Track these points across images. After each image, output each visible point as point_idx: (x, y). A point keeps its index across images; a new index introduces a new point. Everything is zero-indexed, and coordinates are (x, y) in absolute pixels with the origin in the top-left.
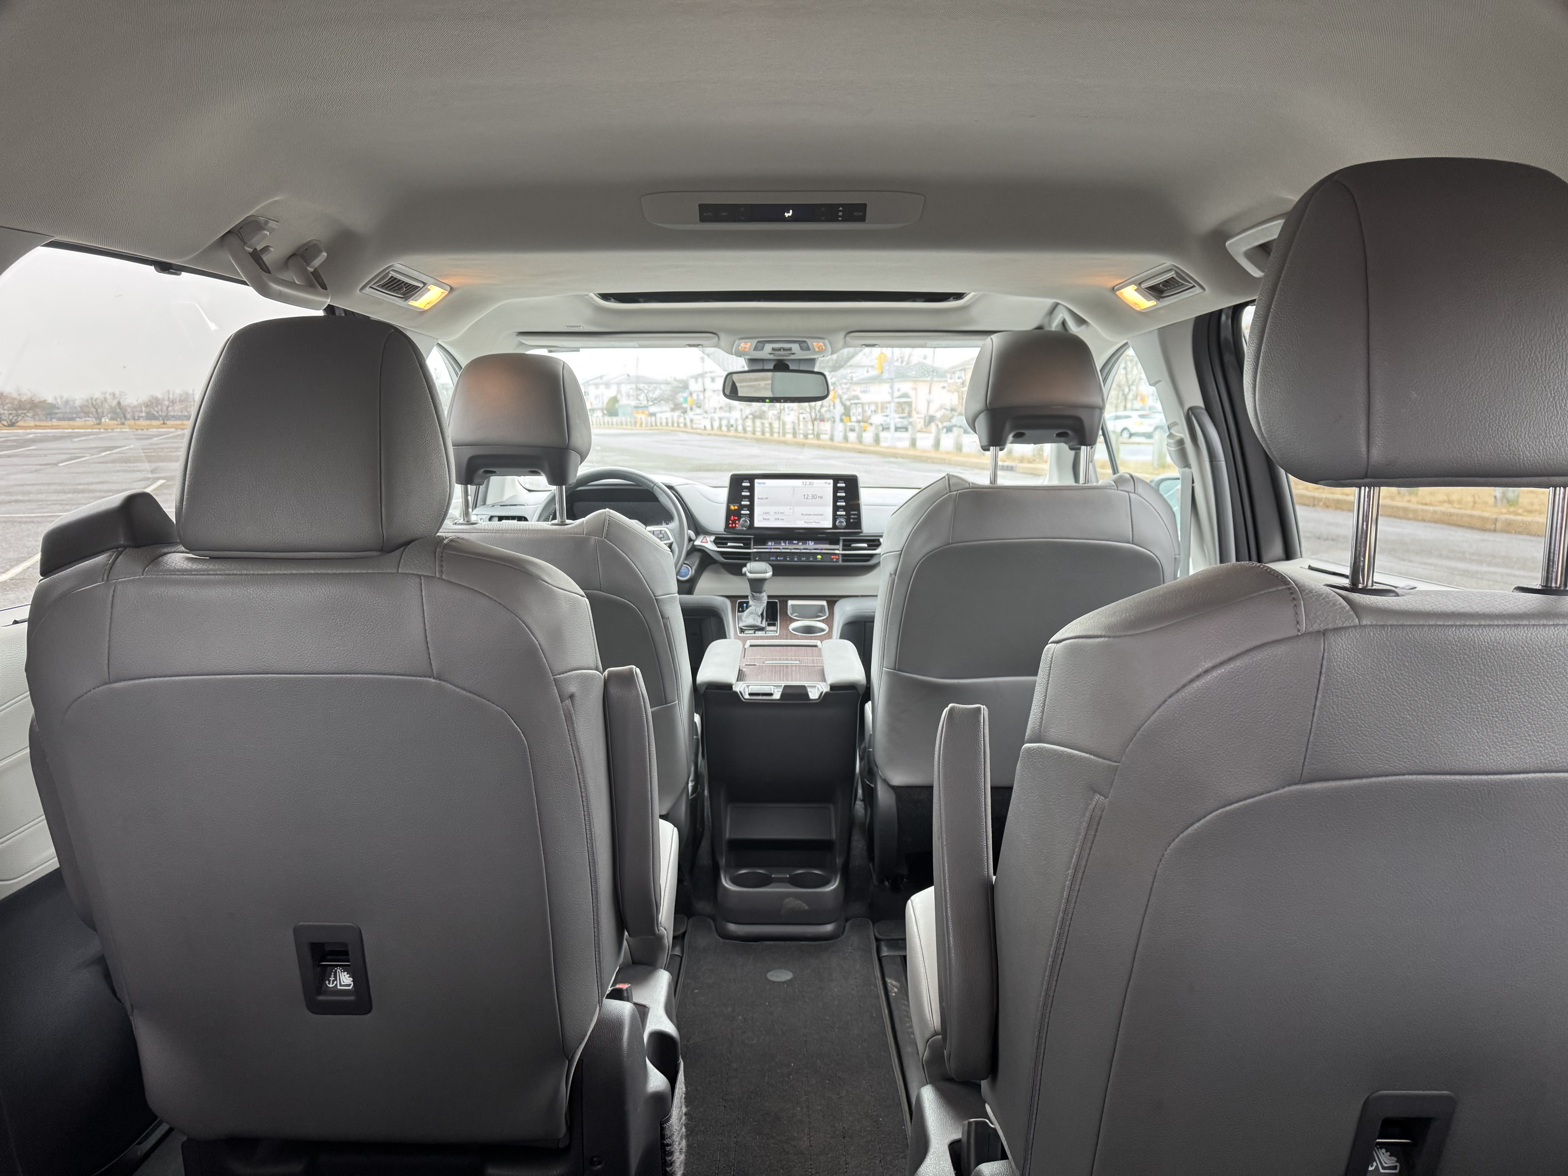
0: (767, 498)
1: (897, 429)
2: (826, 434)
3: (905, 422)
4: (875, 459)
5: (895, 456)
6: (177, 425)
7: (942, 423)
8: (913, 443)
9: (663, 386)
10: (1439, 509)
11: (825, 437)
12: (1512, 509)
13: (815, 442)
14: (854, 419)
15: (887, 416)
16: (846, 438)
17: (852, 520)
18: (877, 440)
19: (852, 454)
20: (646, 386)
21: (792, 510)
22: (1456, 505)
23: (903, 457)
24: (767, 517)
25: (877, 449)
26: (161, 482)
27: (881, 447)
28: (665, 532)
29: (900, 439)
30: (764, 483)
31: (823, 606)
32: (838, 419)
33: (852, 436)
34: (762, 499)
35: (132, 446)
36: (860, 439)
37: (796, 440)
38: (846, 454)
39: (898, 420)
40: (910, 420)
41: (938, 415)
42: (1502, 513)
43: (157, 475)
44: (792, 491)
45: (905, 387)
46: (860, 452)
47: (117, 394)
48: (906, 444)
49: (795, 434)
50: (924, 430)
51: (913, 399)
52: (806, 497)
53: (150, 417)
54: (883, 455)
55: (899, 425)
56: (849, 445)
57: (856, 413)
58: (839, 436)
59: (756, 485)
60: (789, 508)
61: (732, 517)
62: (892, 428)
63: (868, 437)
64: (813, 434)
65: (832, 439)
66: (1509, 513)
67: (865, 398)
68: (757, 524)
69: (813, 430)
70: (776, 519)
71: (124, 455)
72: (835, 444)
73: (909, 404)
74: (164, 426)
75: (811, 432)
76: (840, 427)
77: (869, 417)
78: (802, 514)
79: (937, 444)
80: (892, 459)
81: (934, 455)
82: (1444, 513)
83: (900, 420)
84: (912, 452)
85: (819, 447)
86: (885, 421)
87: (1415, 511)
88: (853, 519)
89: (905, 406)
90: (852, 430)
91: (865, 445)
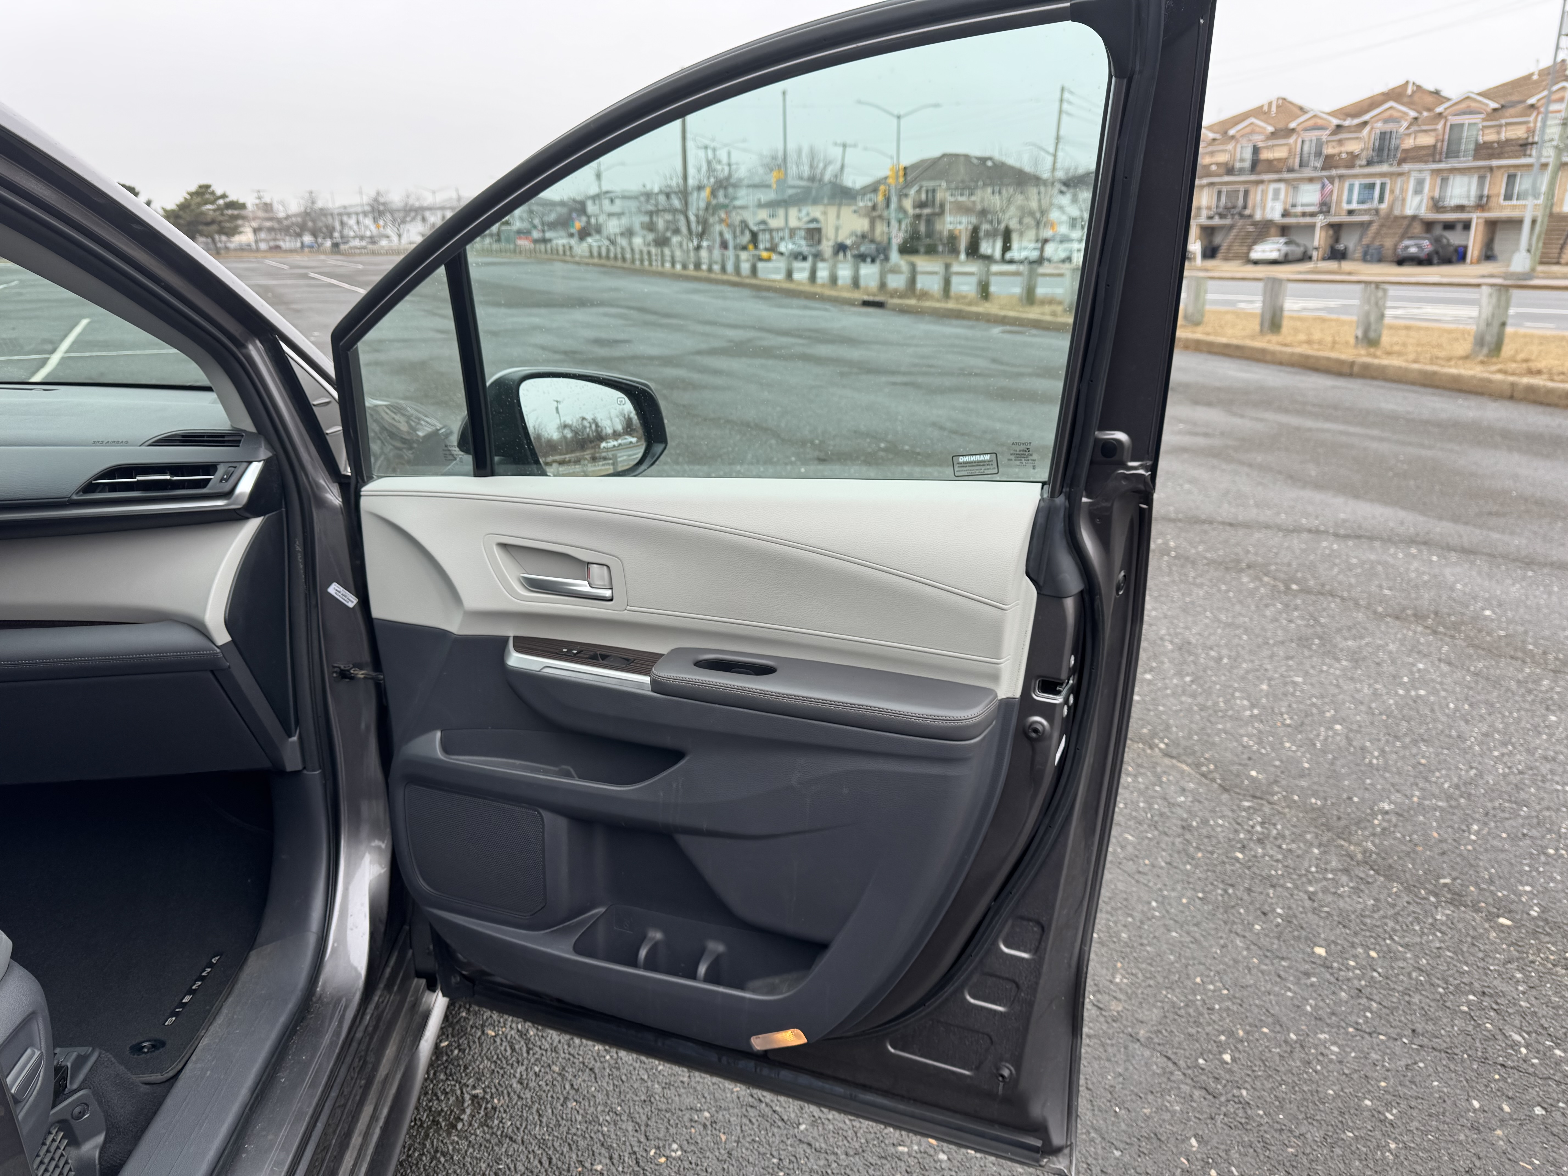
9: (559, 209)
10: (1298, 350)
12: (1372, 350)
14: (761, 246)
20: (541, 208)
22: (1316, 346)
41: (848, 242)
42: (1360, 355)
45: (816, 212)
51: (822, 225)
57: (764, 240)
66: (1369, 355)
67: (774, 223)
73: (819, 230)
82: (1301, 356)
87: (1273, 353)
89: (814, 234)
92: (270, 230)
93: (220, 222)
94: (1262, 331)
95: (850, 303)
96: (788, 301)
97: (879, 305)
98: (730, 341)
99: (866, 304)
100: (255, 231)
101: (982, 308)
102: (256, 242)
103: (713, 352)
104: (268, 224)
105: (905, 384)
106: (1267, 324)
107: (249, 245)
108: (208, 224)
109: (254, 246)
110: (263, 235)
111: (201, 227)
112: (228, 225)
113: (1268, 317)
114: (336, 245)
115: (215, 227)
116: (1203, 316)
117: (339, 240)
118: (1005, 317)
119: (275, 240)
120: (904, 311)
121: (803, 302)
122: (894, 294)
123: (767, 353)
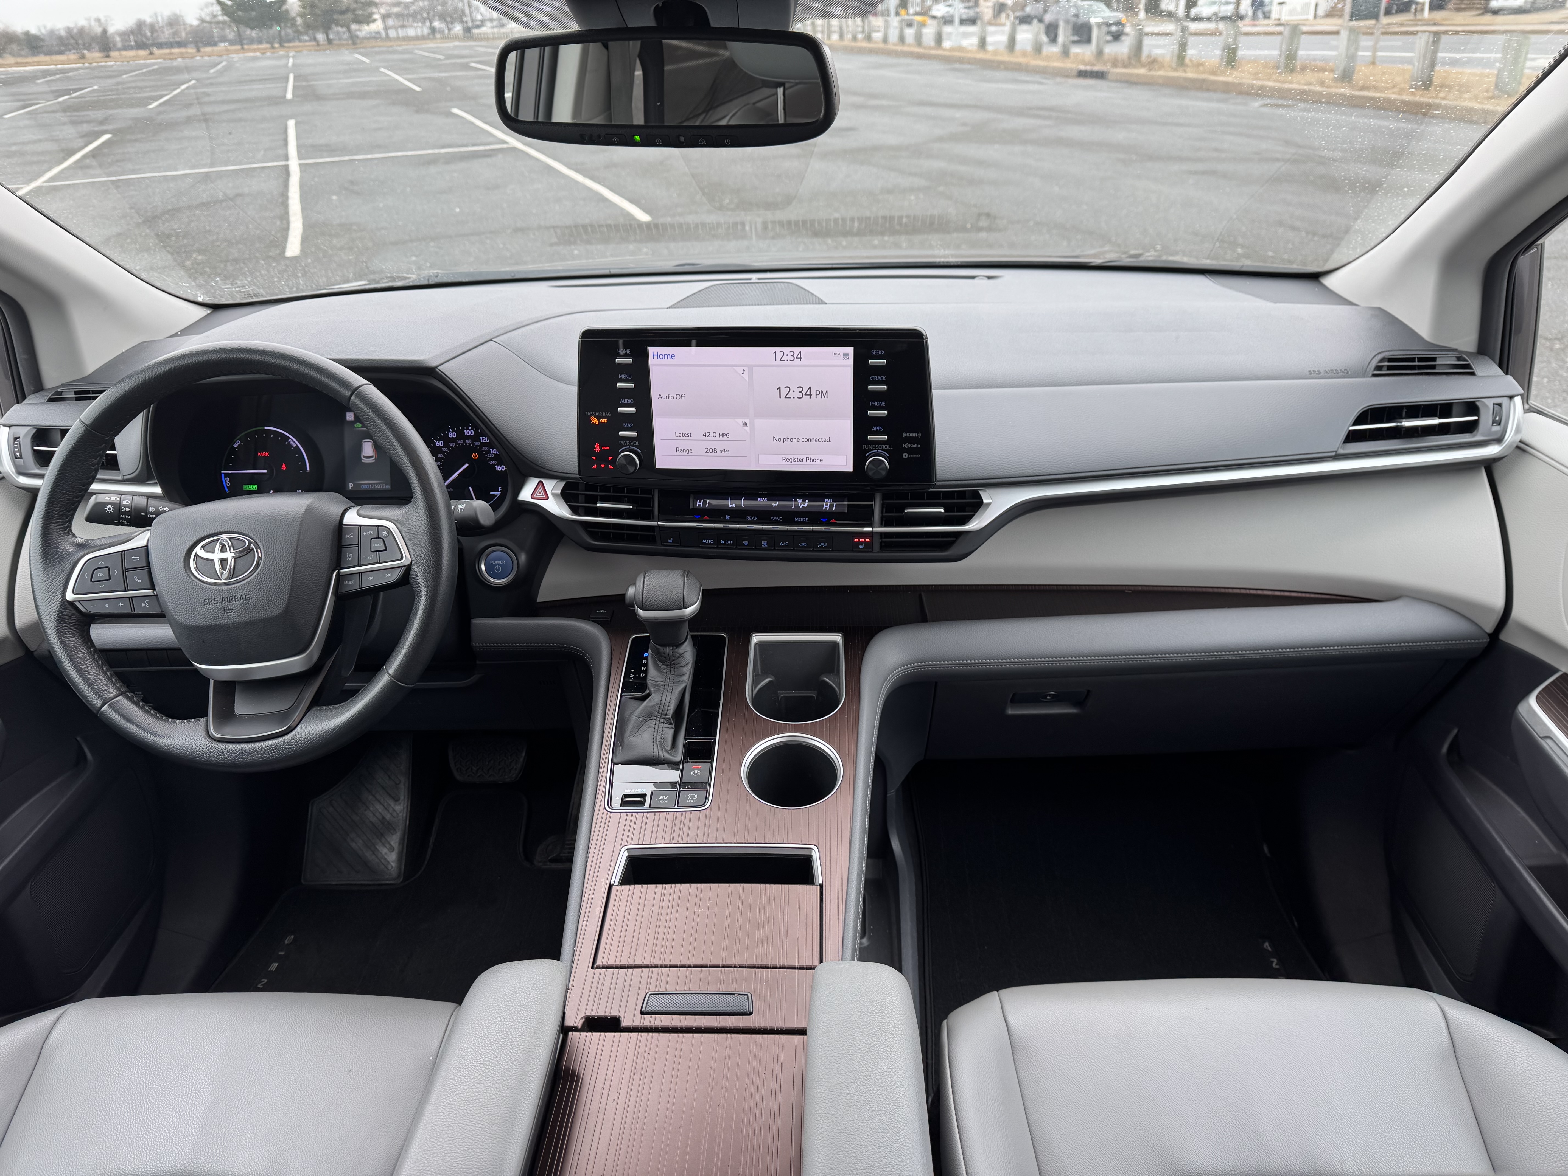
0: (683, 396)
1: (963, 22)
2: (878, 31)
3: (971, 13)
4: (936, 66)
5: (961, 60)
6: (165, 54)
7: (1014, 12)
8: (983, 43)
11: (877, 36)
13: (865, 44)
14: (911, 11)
15: (950, 6)
16: (902, 39)
17: (905, 456)
18: (939, 39)
19: (909, 61)
21: (747, 429)
23: (970, 61)
24: (684, 444)
25: (940, 52)
26: (107, 137)
27: (944, 50)
28: (389, 531)
29: (966, 35)
30: (672, 357)
31: (835, 644)
32: (892, 11)
33: (910, 32)
34: (668, 397)
35: (95, 87)
36: (919, 38)
37: (842, 43)
38: (902, 61)
39: (963, 11)
40: (977, 10)
43: (104, 128)
44: (746, 376)
46: (919, 56)
47: (103, 20)
48: (974, 41)
49: (841, 36)
50: (993, 22)
52: (784, 392)
53: (140, 46)
54: (947, 60)
55: (964, 17)
56: (906, 49)
58: (893, 36)
59: (652, 361)
60: (740, 421)
61: (597, 446)
62: (957, 21)
63: (929, 32)
64: (863, 32)
65: (885, 40)
68: (661, 462)
69: (863, 27)
70: (708, 450)
71: (83, 100)
72: (890, 47)
74: (151, 56)
75: (860, 29)
76: (895, 21)
77: (930, 8)
78: (776, 439)
79: (1012, 42)
80: (957, 66)
81: (1006, 58)
83: (966, 11)
84: (981, 55)
85: (871, 52)
86: (948, 12)
88: (909, 451)
90: (910, 25)
91: (925, 48)
92: (398, 16)
93: (354, 10)
95: (1064, 74)
96: (989, 73)
97: (1100, 75)
98: (964, 124)
99: (1082, 74)
100: (385, 17)
101: (1230, 77)
102: (386, 29)
103: (954, 138)
104: (396, 10)
105: (1204, 173)
107: (378, 33)
108: (343, 13)
109: (383, 34)
110: (390, 22)
111: (336, 17)
112: (360, 12)
114: (467, 30)
115: (349, 16)
117: (470, 24)
118: (1262, 88)
119: (403, 26)
120: (1131, 82)
121: (1010, 75)
122: (1115, 63)
123: (1013, 137)
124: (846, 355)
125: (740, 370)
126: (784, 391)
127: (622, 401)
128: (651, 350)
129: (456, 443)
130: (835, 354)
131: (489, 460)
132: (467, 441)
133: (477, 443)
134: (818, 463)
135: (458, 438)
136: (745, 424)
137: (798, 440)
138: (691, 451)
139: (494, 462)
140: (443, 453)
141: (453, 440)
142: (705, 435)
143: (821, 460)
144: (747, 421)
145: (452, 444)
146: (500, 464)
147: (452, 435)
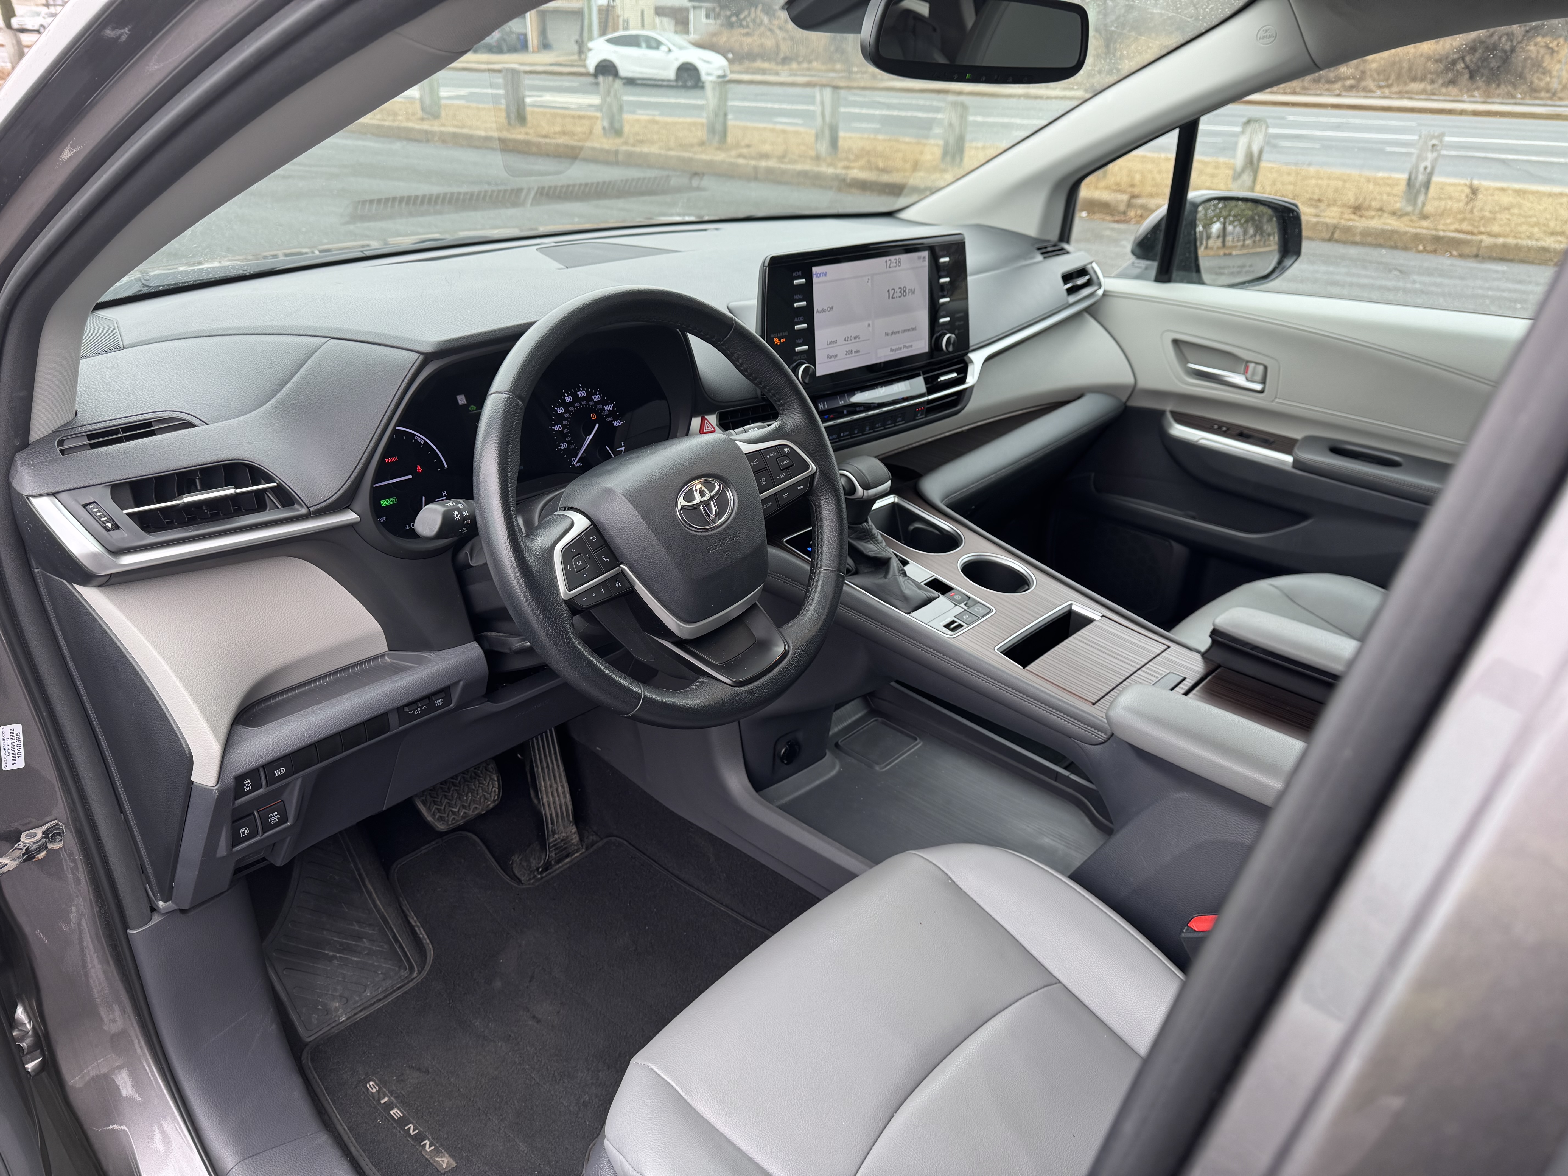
17: (957, 332)
21: (870, 329)
24: (834, 349)
30: (827, 274)
34: (824, 310)
44: (869, 284)
52: (891, 294)
59: (815, 279)
60: (866, 323)
68: (820, 370)
70: (847, 353)
78: (887, 334)
88: (959, 327)
94: (509, 124)
106: (513, 116)
113: (513, 109)
116: (439, 107)
124: (924, 258)
125: (866, 279)
126: (891, 292)
127: (796, 320)
128: (815, 270)
129: (574, 407)
130: (919, 258)
131: (606, 418)
132: (583, 403)
133: (591, 403)
134: (910, 349)
135: (575, 401)
136: (869, 325)
137: (899, 332)
138: (836, 356)
139: (611, 419)
140: (566, 419)
141: (571, 404)
142: (845, 340)
143: (911, 346)
144: (870, 322)
145: (571, 409)
146: (615, 419)
147: (568, 399)
